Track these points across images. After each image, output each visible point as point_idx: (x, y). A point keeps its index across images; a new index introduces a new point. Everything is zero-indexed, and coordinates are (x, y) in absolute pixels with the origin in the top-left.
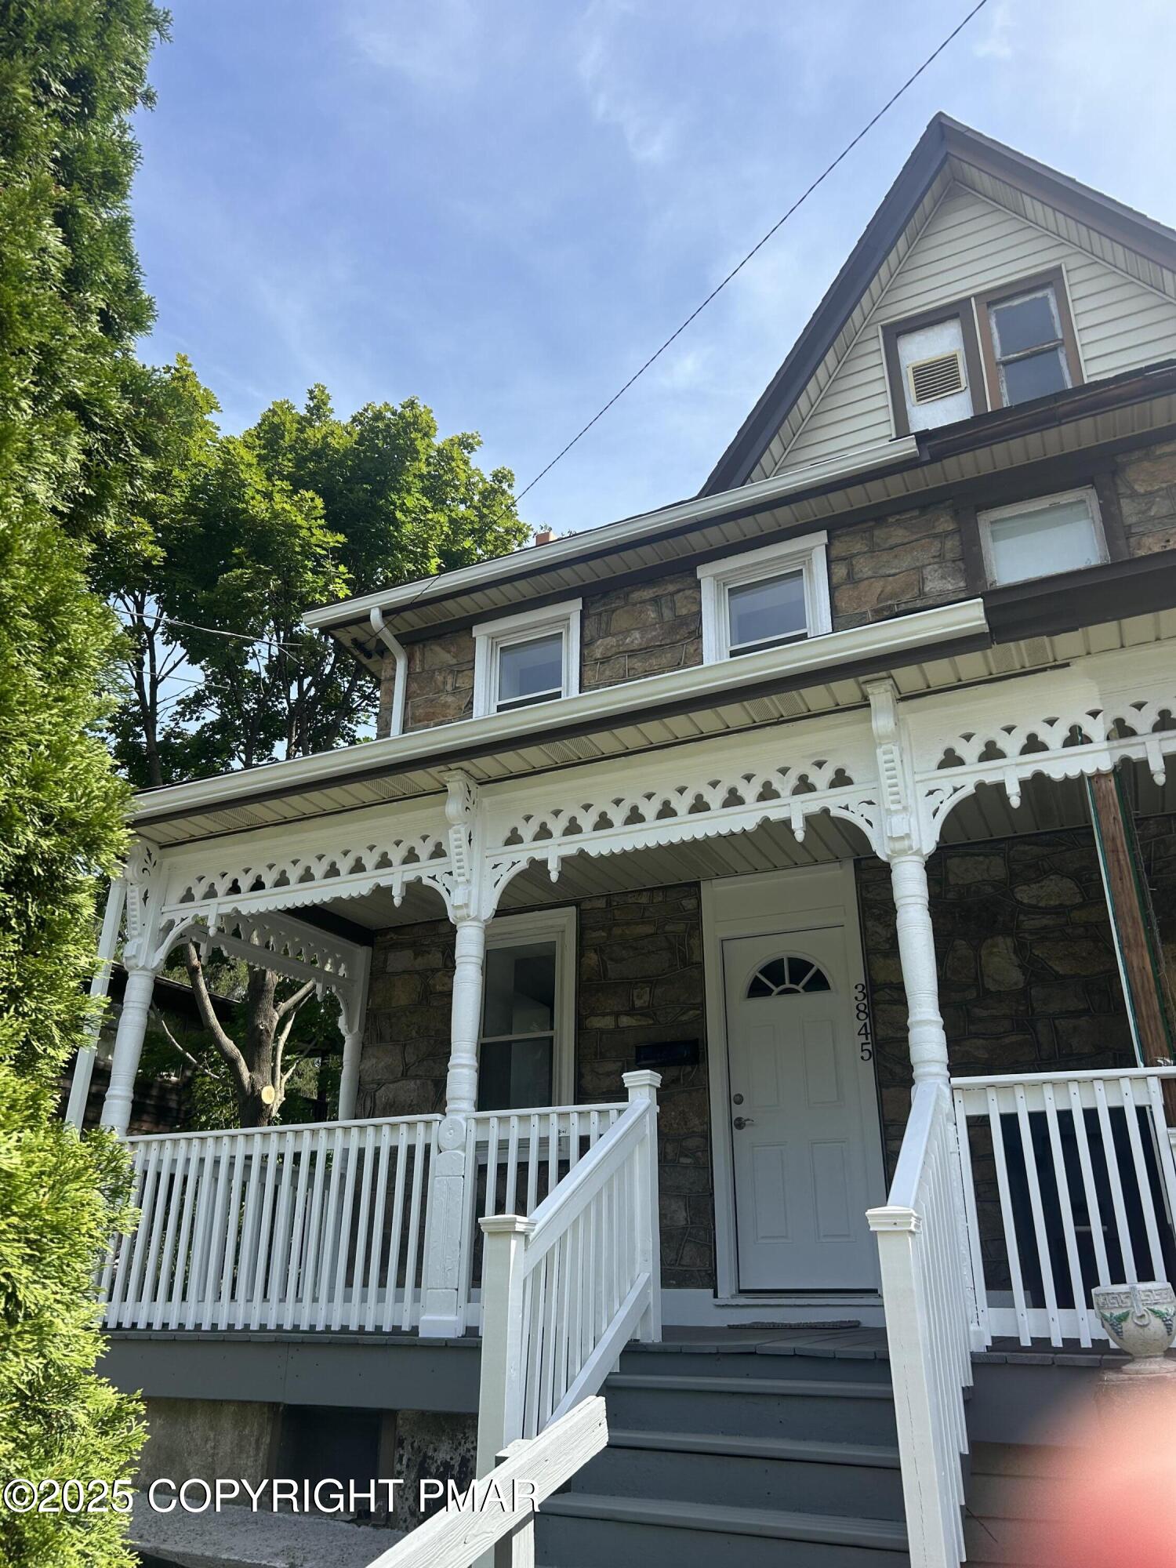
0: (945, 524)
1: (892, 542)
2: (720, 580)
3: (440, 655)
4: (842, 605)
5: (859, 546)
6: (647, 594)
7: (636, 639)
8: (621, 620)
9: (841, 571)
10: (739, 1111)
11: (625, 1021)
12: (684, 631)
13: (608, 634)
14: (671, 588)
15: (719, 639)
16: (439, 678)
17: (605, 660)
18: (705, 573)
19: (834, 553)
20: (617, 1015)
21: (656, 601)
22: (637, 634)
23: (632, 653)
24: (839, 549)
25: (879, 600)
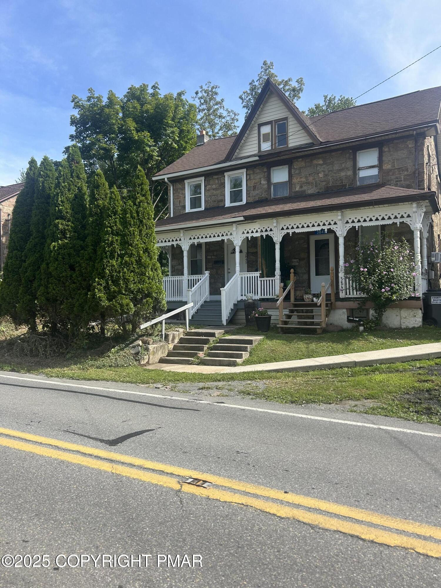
0: (265, 170)
1: (257, 172)
2: (229, 176)
3: (179, 186)
4: (248, 184)
5: (251, 172)
6: (216, 177)
7: (214, 186)
8: (211, 182)
9: (248, 177)
10: (229, 271)
11: (213, 257)
12: (222, 186)
13: (209, 185)
14: (220, 176)
15: (228, 188)
16: (179, 191)
17: (209, 190)
18: (226, 174)
19: (247, 173)
20: (211, 256)
21: (218, 178)
22: (214, 185)
23: (214, 189)
24: (248, 172)
25: (254, 184)
